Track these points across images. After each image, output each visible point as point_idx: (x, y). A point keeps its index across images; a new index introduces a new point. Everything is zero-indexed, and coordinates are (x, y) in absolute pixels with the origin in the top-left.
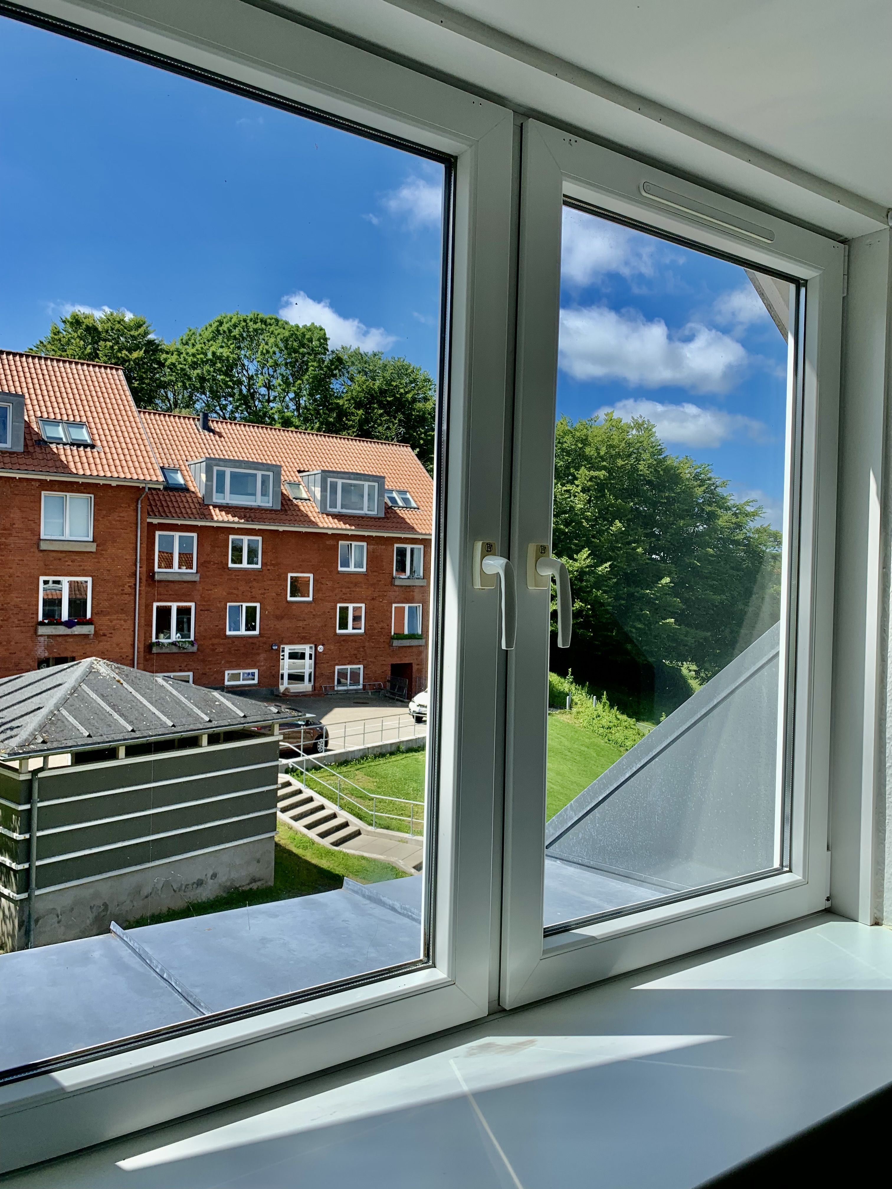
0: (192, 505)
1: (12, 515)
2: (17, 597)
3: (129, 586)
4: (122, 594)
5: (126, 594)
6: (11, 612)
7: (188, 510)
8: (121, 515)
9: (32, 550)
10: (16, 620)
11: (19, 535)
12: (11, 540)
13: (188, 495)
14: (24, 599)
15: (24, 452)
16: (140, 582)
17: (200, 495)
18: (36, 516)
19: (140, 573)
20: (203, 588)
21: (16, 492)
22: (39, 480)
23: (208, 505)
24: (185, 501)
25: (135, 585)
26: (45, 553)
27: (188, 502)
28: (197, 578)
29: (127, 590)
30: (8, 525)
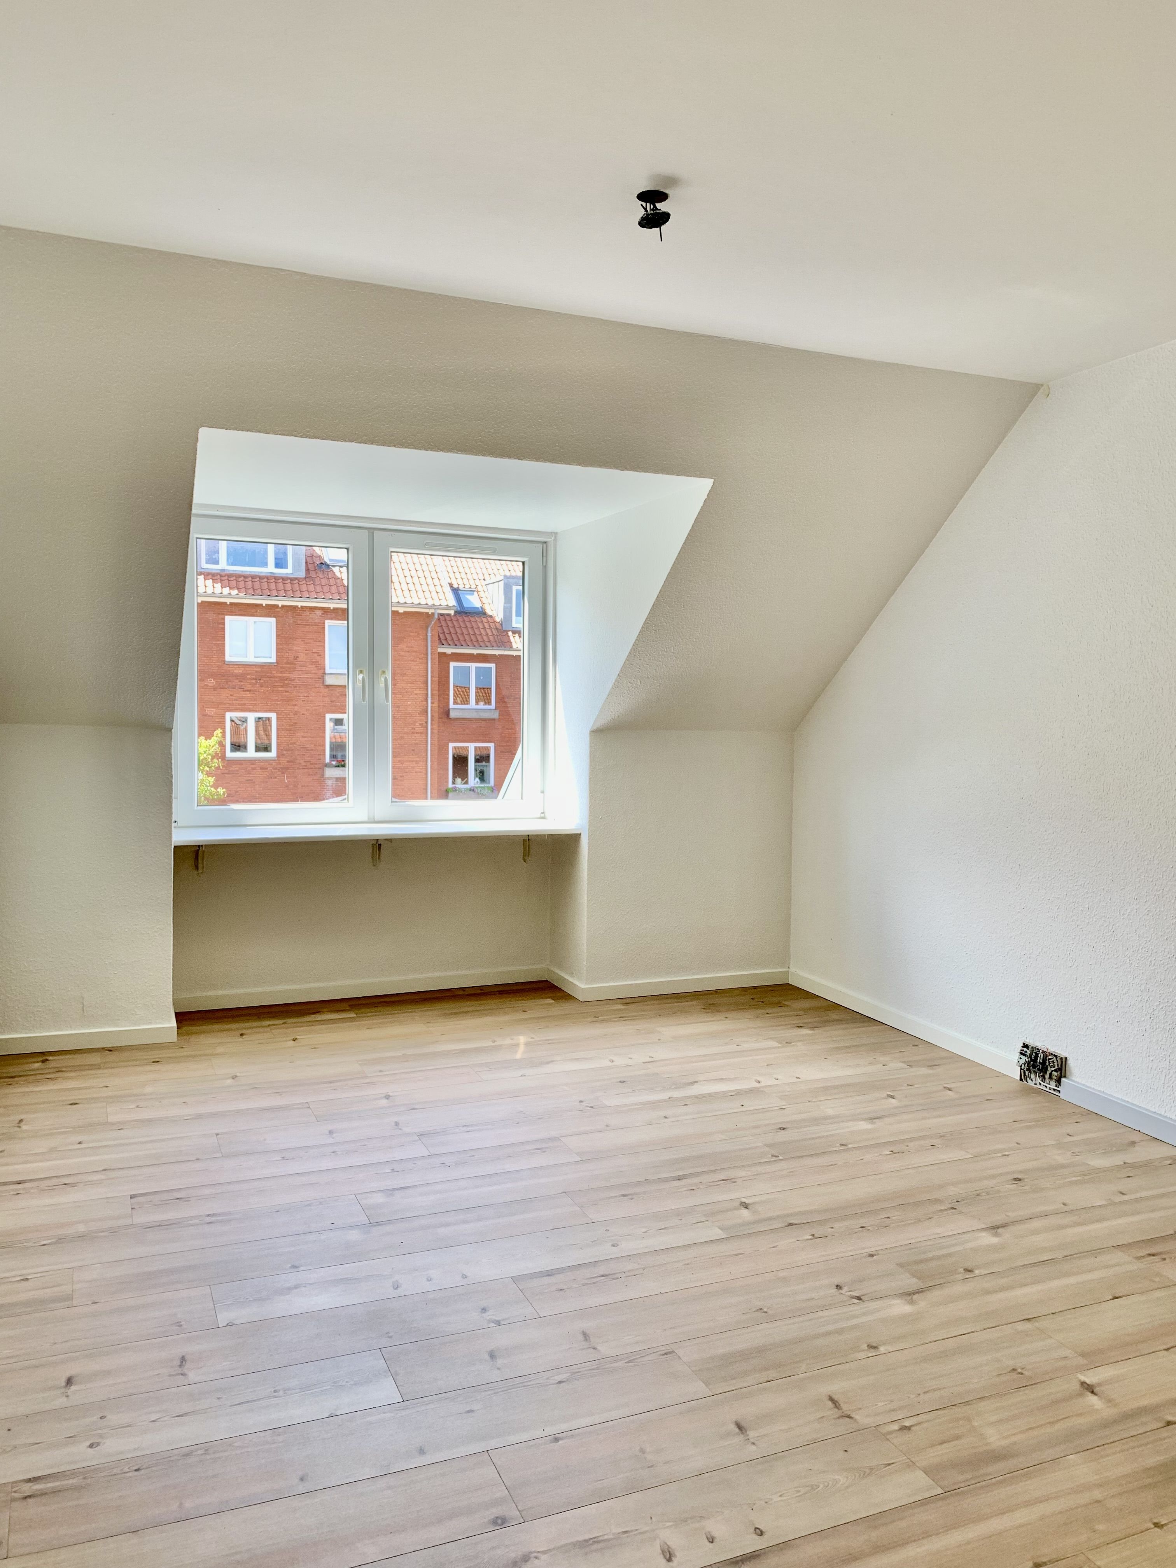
0: (489, 632)
1: (295, 648)
2: (303, 737)
3: (420, 724)
4: (413, 733)
5: (417, 733)
6: (297, 753)
7: (485, 637)
8: (410, 645)
9: (317, 685)
10: (302, 762)
11: (304, 669)
12: (295, 675)
13: (484, 620)
14: (310, 739)
15: (306, 577)
16: (432, 720)
17: (498, 619)
18: (321, 648)
19: (431, 710)
20: (504, 727)
21: (299, 622)
22: (322, 609)
23: (507, 631)
24: (481, 627)
25: (427, 722)
26: (331, 689)
27: (484, 628)
28: (496, 715)
29: (419, 728)
30: (291, 659)
